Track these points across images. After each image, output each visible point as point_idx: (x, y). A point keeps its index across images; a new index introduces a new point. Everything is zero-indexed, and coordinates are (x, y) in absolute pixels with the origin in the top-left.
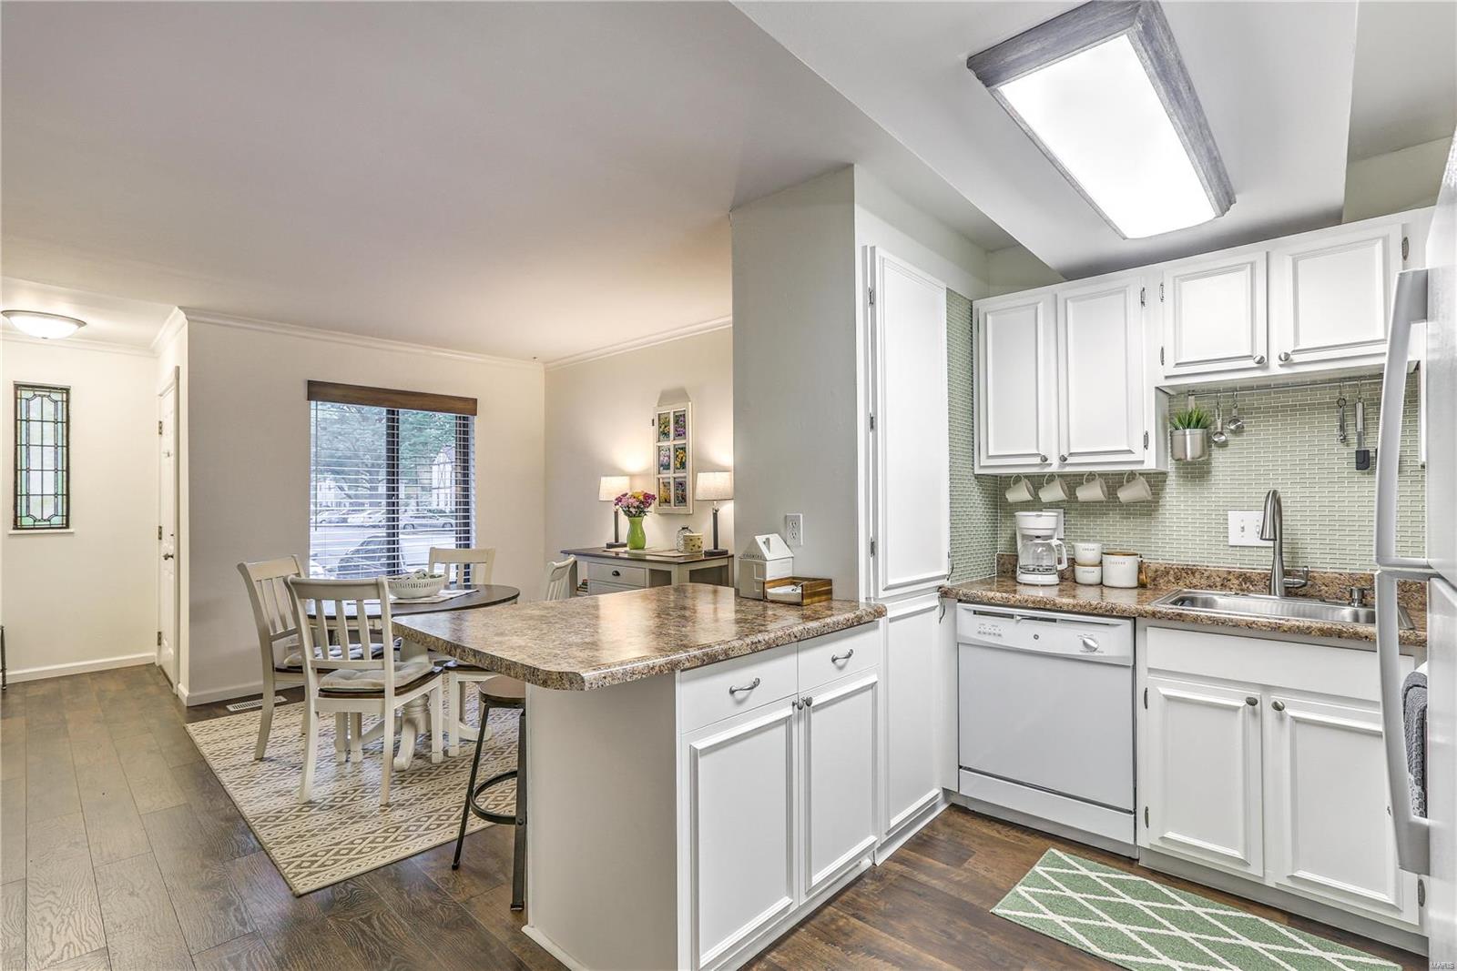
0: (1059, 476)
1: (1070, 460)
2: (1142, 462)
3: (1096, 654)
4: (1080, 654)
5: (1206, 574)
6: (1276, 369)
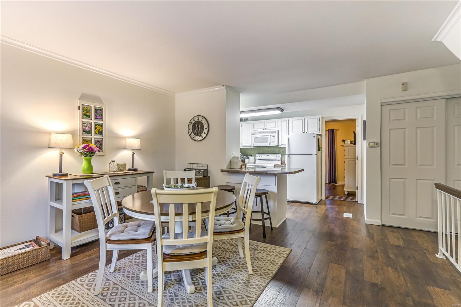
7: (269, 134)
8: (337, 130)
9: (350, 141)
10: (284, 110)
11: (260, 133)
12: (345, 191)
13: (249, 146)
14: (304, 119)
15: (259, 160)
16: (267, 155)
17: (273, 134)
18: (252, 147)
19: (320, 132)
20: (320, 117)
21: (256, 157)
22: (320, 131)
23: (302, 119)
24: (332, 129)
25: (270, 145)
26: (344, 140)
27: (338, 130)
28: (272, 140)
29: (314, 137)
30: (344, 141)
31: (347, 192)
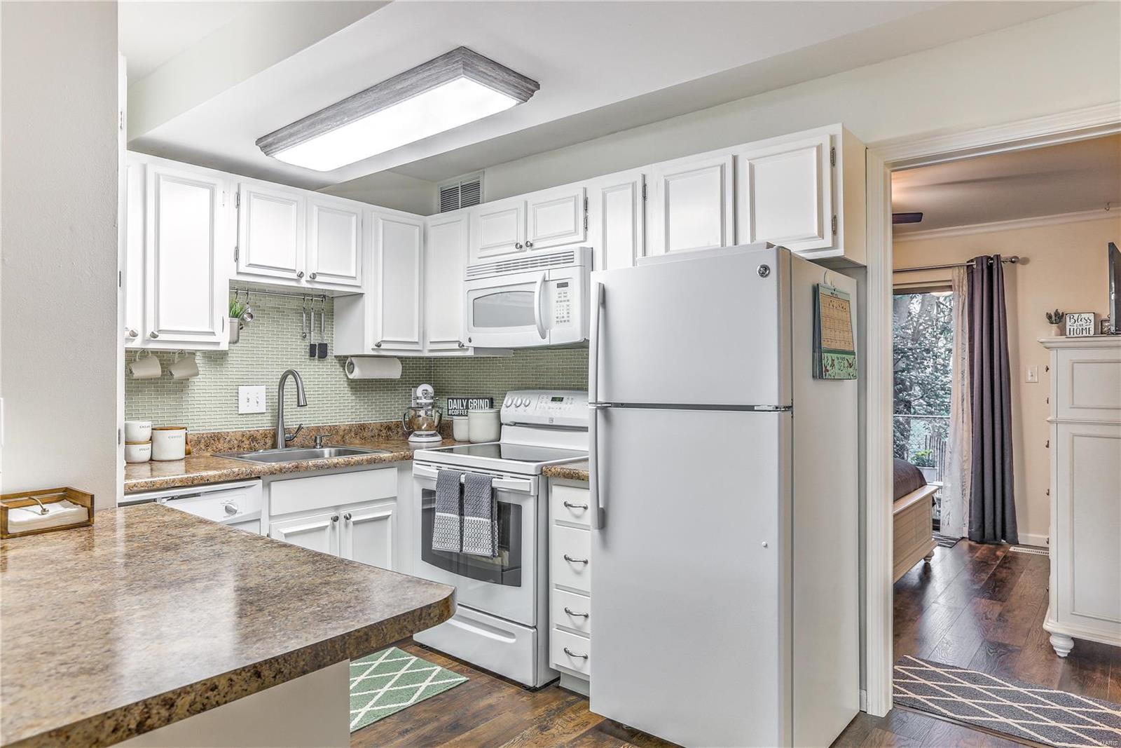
0: (152, 352)
1: (162, 337)
2: (218, 343)
3: (237, 516)
4: (225, 519)
5: (228, 439)
6: (304, 283)
7: (537, 276)
8: (1014, 260)
9: (1092, 318)
10: (538, 86)
11: (502, 268)
12: (1049, 634)
13: (456, 346)
14: (735, 159)
15: (515, 424)
16: (554, 399)
17: (557, 274)
18: (470, 353)
19: (835, 245)
20: (833, 138)
21: (503, 411)
22: (835, 232)
23: (720, 161)
24: (989, 258)
25: (545, 342)
26: (1057, 313)
27: (1025, 261)
28: (556, 310)
29: (764, 271)
30: (1057, 318)
31: (1071, 645)
